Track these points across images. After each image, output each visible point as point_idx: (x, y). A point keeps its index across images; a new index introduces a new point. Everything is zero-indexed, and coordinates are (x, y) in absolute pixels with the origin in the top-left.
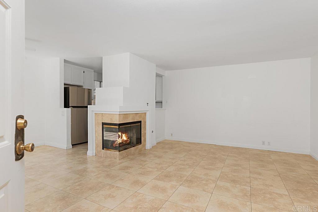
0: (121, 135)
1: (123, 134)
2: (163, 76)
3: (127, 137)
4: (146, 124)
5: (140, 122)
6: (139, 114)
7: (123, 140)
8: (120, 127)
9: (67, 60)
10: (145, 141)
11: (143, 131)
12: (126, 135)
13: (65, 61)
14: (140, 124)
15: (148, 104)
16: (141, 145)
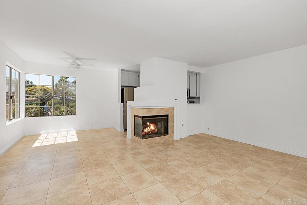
0: (149, 125)
1: (151, 124)
2: (201, 73)
3: (154, 127)
4: (174, 118)
5: (167, 116)
6: (166, 109)
7: (151, 129)
8: (144, 119)
9: (123, 69)
10: (173, 132)
11: (170, 124)
12: (154, 125)
13: (122, 70)
14: (167, 117)
15: (176, 99)
16: (168, 136)
